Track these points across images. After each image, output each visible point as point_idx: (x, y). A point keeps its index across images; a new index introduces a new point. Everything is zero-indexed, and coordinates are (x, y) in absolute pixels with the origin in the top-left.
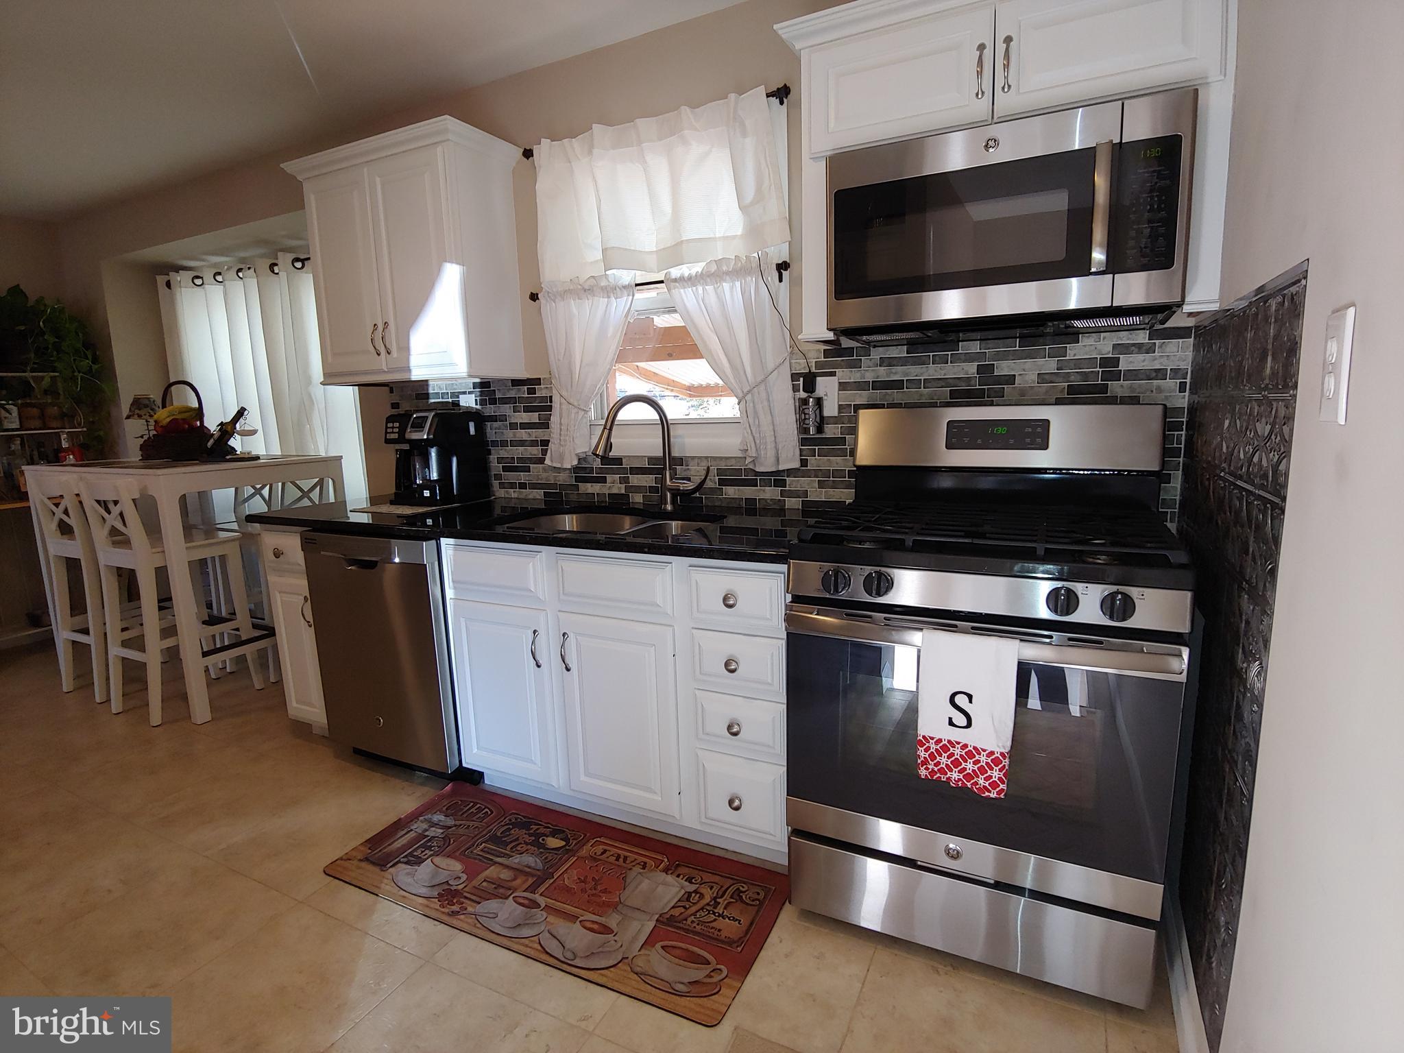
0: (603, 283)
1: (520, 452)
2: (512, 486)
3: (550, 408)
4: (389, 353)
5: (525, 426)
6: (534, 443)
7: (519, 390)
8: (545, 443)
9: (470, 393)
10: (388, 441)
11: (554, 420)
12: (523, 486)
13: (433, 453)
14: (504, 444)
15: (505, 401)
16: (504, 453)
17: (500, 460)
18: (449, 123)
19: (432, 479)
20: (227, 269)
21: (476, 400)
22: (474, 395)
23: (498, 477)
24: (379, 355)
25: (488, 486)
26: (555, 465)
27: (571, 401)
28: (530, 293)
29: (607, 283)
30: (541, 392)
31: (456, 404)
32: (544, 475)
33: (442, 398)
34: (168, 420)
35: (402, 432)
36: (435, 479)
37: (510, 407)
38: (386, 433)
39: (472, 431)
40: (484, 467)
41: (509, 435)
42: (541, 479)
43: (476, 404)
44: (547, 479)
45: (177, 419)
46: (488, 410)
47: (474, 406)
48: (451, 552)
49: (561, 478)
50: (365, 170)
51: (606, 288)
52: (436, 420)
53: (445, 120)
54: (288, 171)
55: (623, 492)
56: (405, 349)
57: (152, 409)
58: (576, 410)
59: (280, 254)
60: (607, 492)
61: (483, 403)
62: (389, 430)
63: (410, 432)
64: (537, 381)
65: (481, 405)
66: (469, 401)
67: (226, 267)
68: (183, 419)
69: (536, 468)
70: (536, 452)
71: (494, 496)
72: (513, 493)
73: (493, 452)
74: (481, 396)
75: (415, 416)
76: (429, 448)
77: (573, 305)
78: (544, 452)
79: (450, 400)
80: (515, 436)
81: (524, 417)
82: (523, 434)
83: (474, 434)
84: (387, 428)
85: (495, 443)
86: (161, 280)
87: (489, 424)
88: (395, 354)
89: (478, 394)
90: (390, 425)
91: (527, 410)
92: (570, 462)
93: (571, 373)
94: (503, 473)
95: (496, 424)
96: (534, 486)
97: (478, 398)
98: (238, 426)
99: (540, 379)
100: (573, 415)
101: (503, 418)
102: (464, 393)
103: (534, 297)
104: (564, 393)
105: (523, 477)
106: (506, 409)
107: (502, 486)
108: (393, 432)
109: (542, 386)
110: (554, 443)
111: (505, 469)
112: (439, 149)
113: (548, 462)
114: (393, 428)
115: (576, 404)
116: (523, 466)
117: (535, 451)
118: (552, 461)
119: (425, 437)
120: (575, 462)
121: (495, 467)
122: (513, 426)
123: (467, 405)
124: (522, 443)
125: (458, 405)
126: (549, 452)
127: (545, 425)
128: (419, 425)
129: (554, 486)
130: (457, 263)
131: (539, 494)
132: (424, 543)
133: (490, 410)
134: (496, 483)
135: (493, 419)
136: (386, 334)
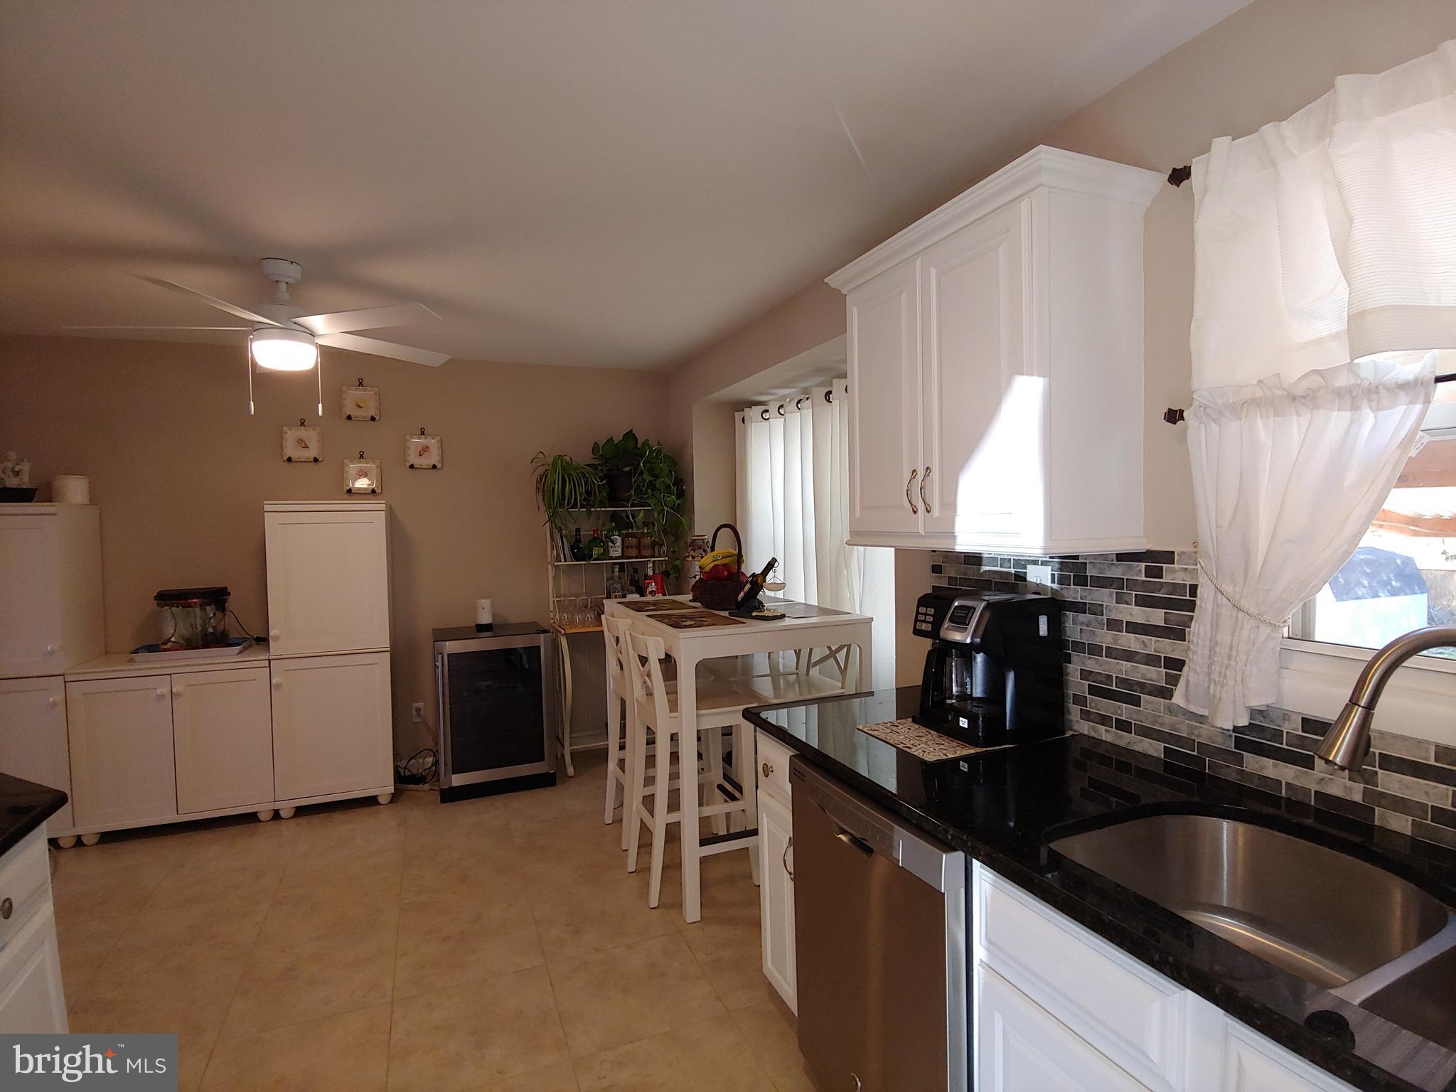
0: (1342, 381)
1: (1124, 669)
2: (1104, 720)
3: (1191, 606)
4: (928, 511)
5: (1133, 628)
6: (1151, 660)
7: (1130, 568)
8: (1176, 665)
9: (1044, 563)
10: (917, 632)
11: (1199, 629)
12: (1123, 726)
13: (980, 658)
14: (1095, 650)
15: (1101, 582)
16: (1092, 664)
17: (1085, 674)
18: (1044, 155)
19: (974, 695)
20: (790, 401)
21: (1053, 575)
22: (1050, 568)
23: (1079, 700)
24: (915, 512)
25: (1061, 710)
26: (1193, 709)
27: (1244, 603)
28: (1166, 410)
29: (1353, 381)
30: (1173, 575)
31: (1021, 578)
32: (1168, 719)
33: (1001, 566)
34: (711, 566)
35: (937, 624)
36: (979, 696)
37: (1111, 594)
38: (916, 620)
39: (1043, 630)
40: (1057, 680)
41: (1105, 638)
42: (1161, 725)
43: (1053, 582)
44: (1173, 727)
45: (718, 565)
46: (1071, 593)
47: (1049, 583)
48: (987, 887)
49: (1204, 732)
50: (918, 262)
51: (1350, 392)
52: (987, 614)
53: (1039, 152)
54: (832, 286)
55: (1358, 797)
56: (950, 506)
57: (705, 551)
58: (1252, 623)
59: (835, 381)
60: (1314, 787)
61: (1063, 580)
62: (921, 617)
63: (947, 629)
64: (1169, 557)
65: (1060, 583)
66: (1041, 576)
67: (788, 399)
68: (724, 565)
69: (1152, 702)
70: (1154, 676)
71: (1071, 729)
72: (1106, 734)
73: (1074, 659)
74: (1061, 569)
75: (956, 604)
76: (974, 653)
77: (1262, 428)
78: (1174, 680)
79: (1012, 570)
80: (1116, 640)
81: (1138, 614)
82: (1131, 642)
83: (1046, 634)
84: (918, 613)
85: (1079, 647)
86: (738, 416)
87: (1070, 615)
88: (936, 512)
89: (1057, 566)
90: (922, 610)
91: (1142, 602)
92: (1231, 717)
93: (1247, 554)
94: (1088, 696)
95: (1082, 617)
96: (1146, 732)
97: (1056, 573)
98: (768, 578)
99: (1173, 552)
100: (1245, 633)
101: (1097, 610)
102: (1035, 562)
103: (1174, 416)
104: (1227, 587)
105: (1125, 711)
106: (1104, 596)
107: (1086, 715)
108: (925, 621)
109: (1176, 566)
110: (1195, 671)
111: (1093, 690)
112: (1024, 204)
113: (1178, 699)
114: (926, 614)
115: (1253, 610)
116: (1129, 693)
117: (1156, 675)
118: (1187, 700)
119: (968, 641)
120: (1243, 721)
121: (1076, 684)
122: (1113, 625)
123: (1038, 582)
124: (1129, 656)
125: (1024, 579)
126: (1182, 683)
127: (1177, 633)
128: (961, 620)
129: (1189, 742)
130: (1040, 376)
131: (1154, 748)
132: (944, 856)
133: (1074, 593)
134: (1074, 711)
135: (1080, 608)
136: (927, 484)
